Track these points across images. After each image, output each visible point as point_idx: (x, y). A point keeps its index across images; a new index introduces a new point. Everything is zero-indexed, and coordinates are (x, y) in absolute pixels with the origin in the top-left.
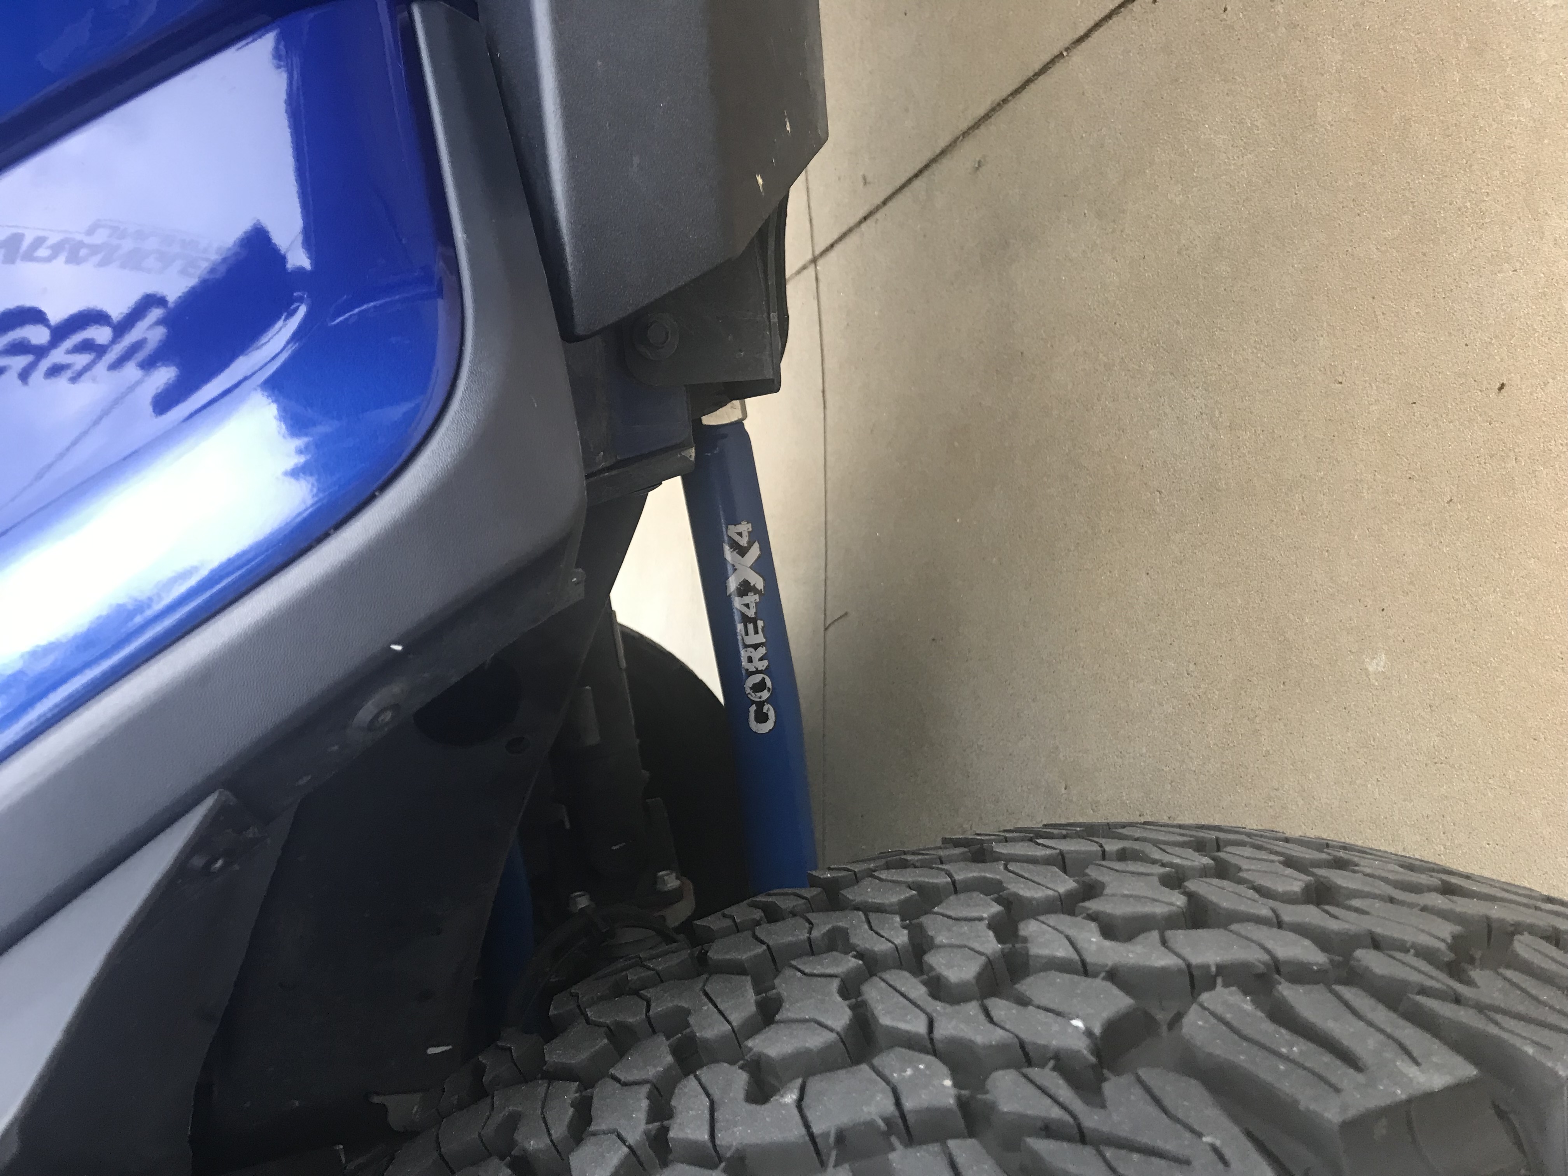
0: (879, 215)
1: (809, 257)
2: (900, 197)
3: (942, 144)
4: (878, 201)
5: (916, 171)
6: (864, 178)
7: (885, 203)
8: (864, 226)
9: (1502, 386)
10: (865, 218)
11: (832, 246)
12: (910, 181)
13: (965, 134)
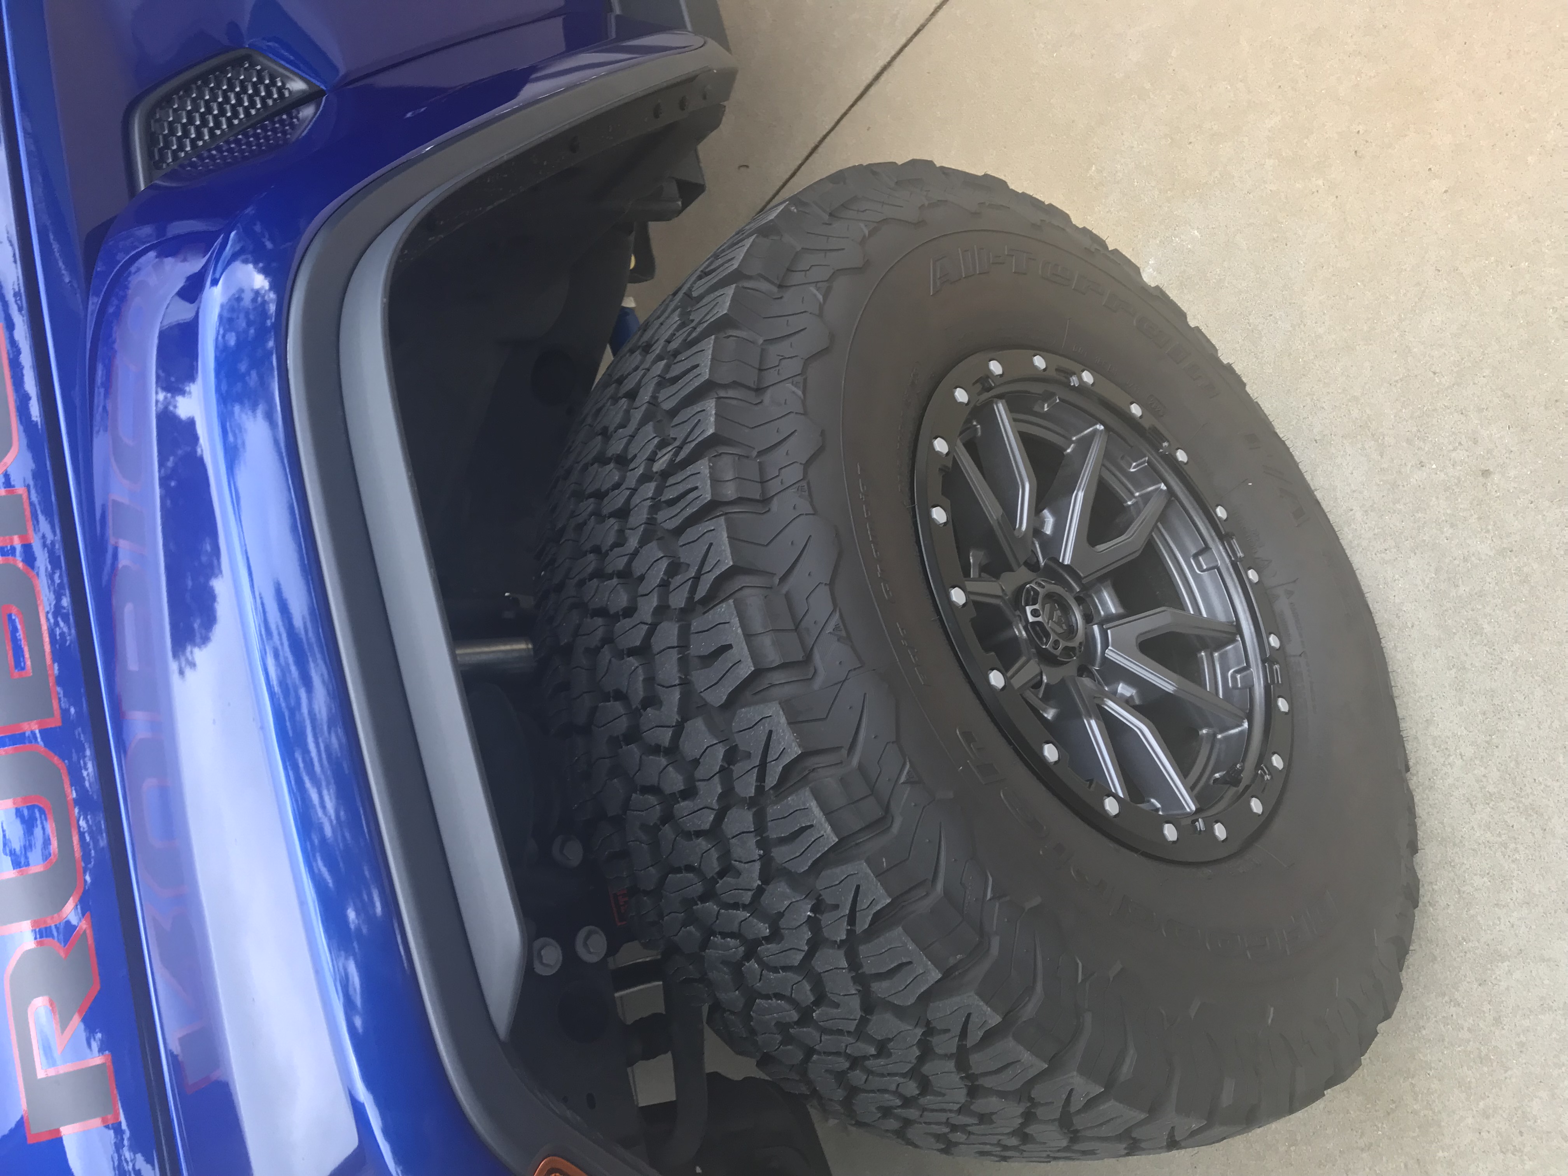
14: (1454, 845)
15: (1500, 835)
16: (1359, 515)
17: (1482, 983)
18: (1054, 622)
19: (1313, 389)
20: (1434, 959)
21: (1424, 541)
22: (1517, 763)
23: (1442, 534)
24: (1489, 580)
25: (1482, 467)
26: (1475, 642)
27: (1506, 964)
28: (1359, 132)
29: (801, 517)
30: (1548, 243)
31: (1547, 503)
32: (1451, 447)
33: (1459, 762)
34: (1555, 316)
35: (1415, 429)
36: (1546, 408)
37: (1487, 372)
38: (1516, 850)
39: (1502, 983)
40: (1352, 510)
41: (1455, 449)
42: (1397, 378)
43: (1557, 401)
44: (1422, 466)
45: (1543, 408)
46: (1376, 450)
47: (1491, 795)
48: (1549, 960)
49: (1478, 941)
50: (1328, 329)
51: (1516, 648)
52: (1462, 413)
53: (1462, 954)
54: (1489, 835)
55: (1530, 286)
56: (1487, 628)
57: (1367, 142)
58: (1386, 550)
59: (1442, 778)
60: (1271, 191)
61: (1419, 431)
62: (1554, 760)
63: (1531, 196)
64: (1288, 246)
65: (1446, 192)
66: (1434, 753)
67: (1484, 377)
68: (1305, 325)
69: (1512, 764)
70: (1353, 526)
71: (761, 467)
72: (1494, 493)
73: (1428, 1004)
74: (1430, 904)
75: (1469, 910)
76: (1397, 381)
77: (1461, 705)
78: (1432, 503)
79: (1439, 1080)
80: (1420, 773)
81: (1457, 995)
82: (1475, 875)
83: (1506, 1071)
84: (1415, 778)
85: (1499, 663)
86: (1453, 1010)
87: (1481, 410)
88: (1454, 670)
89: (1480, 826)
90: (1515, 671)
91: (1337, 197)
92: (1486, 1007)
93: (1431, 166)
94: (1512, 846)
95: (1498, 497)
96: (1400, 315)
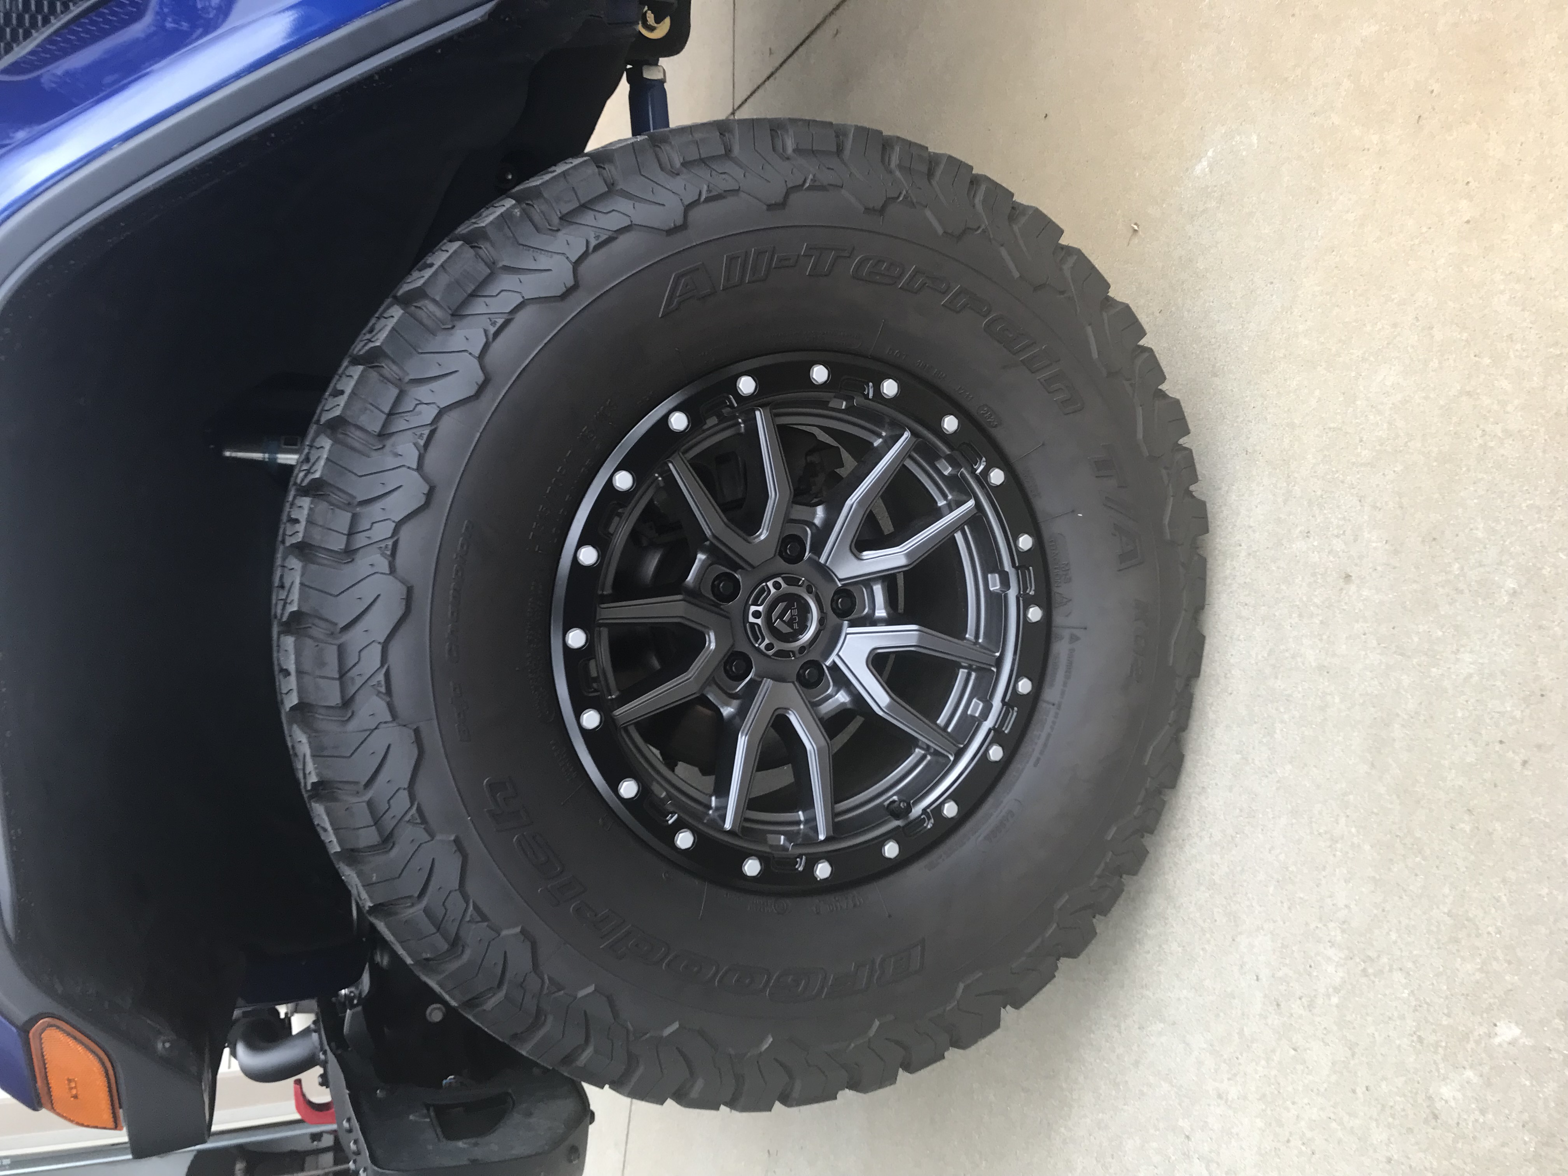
0: (777, 75)
1: (731, 110)
2: (791, 60)
3: (818, 21)
4: (777, 64)
5: (801, 41)
6: (770, 49)
7: (781, 65)
8: (767, 83)
9: (1046, 116)
10: (768, 78)
11: (746, 100)
12: (797, 49)
13: (832, 13)
14: (1174, 907)
15: (1204, 921)
16: (1243, 554)
17: (1141, 1028)
18: (784, 622)
19: (1268, 393)
20: (1122, 987)
21: (1275, 615)
22: (1243, 870)
23: (1290, 618)
24: (1300, 689)
25: (1348, 570)
26: (1264, 740)
27: (1162, 1025)
28: (1432, 92)
29: (376, 575)
30: (1518, 347)
31: (1375, 642)
32: (1335, 532)
33: (1207, 840)
34: (1480, 441)
35: (1319, 493)
36: (1423, 541)
37: (1399, 468)
38: (1208, 942)
39: (1152, 1038)
40: (1240, 545)
41: (1337, 536)
42: (1332, 425)
43: (1434, 539)
44: (1308, 537)
45: (1420, 539)
46: (1283, 494)
47: (1215, 884)
48: (1188, 1044)
49: (1154, 994)
50: (1307, 330)
51: (1289, 767)
52: (1360, 501)
53: (1140, 996)
54: (1198, 915)
55: (1478, 391)
56: (1278, 736)
57: (1434, 109)
58: (1246, 604)
59: (1190, 845)
60: (1333, 123)
61: (1321, 496)
62: (1266, 886)
63: (1533, 276)
64: (1319, 204)
65: (1468, 222)
66: (1195, 819)
67: (1394, 471)
68: (1291, 313)
69: (1239, 869)
70: (1234, 563)
71: (355, 518)
72: (1343, 604)
73: (1104, 1017)
74: (1140, 943)
75: (1159, 965)
76: (1330, 428)
77: (1231, 791)
78: (1297, 581)
79: (1085, 1078)
80: (1180, 830)
81: (1123, 1026)
82: (1176, 941)
83: (1125, 1105)
84: (1174, 831)
85: (1271, 773)
86: (1116, 1034)
87: (1375, 507)
88: (1240, 756)
89: (1195, 904)
90: (1278, 789)
91: (1380, 168)
92: (1135, 1048)
93: (1470, 179)
94: (1208, 936)
95: (1344, 610)
96: (1364, 353)
